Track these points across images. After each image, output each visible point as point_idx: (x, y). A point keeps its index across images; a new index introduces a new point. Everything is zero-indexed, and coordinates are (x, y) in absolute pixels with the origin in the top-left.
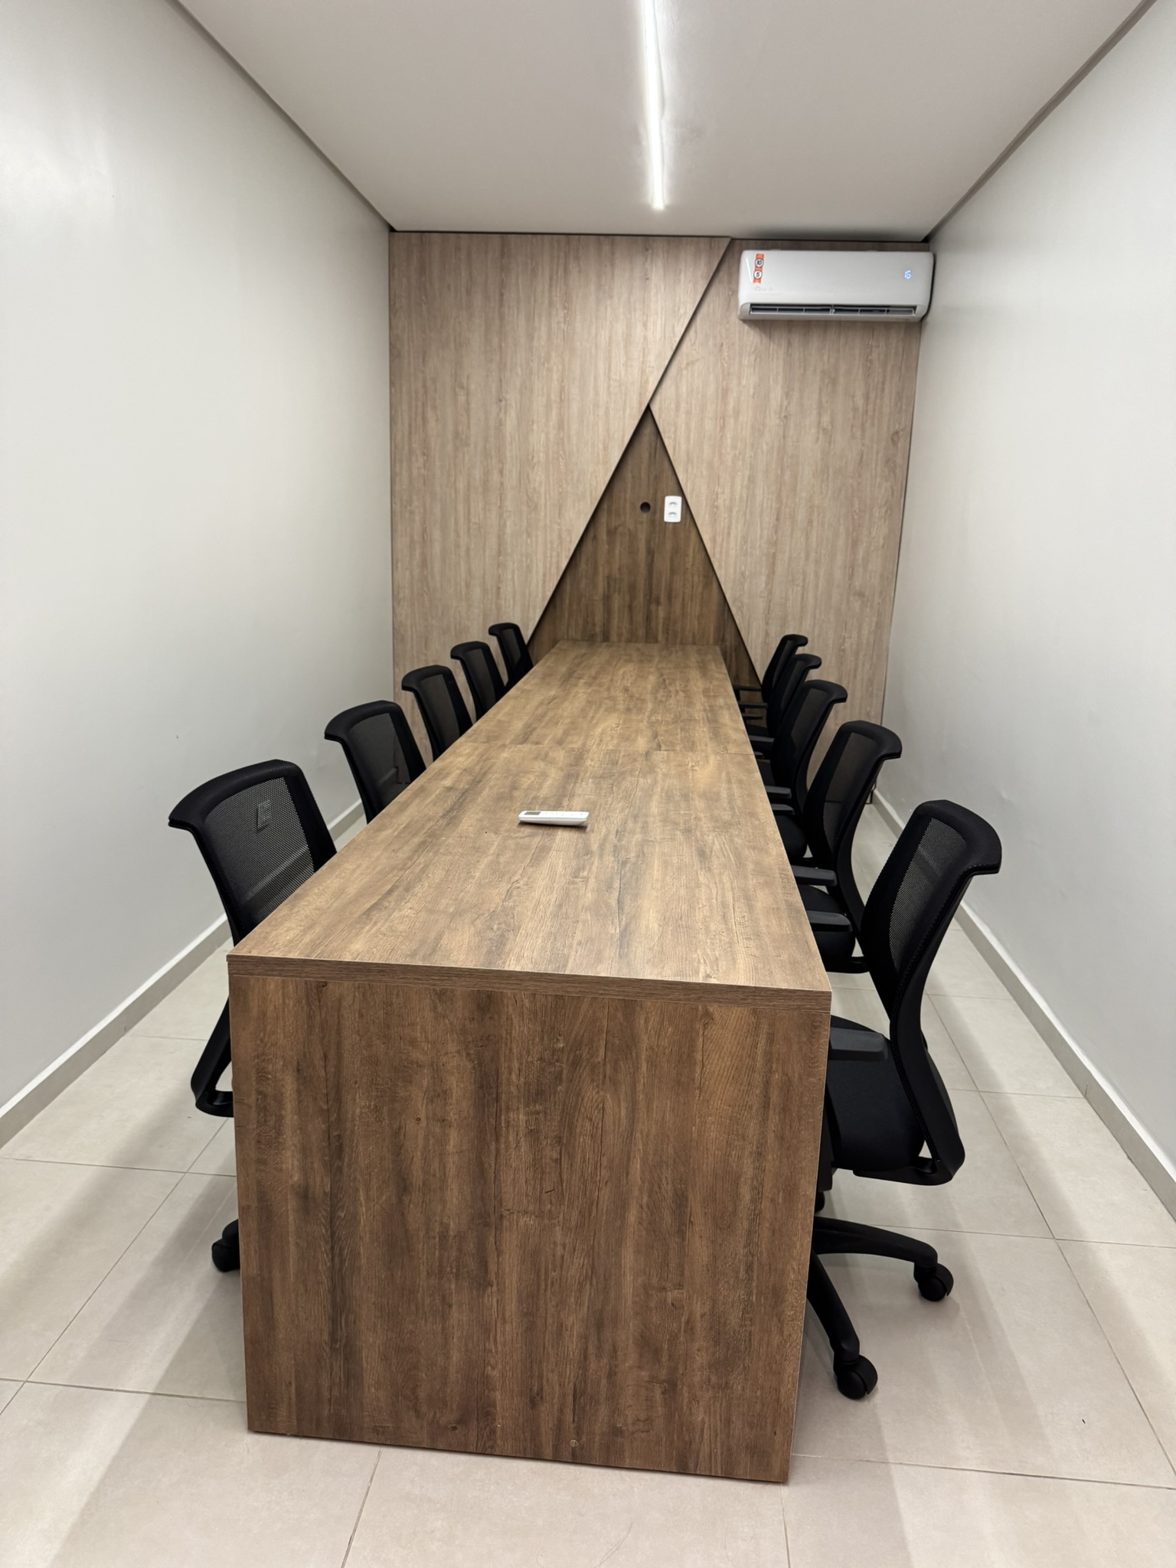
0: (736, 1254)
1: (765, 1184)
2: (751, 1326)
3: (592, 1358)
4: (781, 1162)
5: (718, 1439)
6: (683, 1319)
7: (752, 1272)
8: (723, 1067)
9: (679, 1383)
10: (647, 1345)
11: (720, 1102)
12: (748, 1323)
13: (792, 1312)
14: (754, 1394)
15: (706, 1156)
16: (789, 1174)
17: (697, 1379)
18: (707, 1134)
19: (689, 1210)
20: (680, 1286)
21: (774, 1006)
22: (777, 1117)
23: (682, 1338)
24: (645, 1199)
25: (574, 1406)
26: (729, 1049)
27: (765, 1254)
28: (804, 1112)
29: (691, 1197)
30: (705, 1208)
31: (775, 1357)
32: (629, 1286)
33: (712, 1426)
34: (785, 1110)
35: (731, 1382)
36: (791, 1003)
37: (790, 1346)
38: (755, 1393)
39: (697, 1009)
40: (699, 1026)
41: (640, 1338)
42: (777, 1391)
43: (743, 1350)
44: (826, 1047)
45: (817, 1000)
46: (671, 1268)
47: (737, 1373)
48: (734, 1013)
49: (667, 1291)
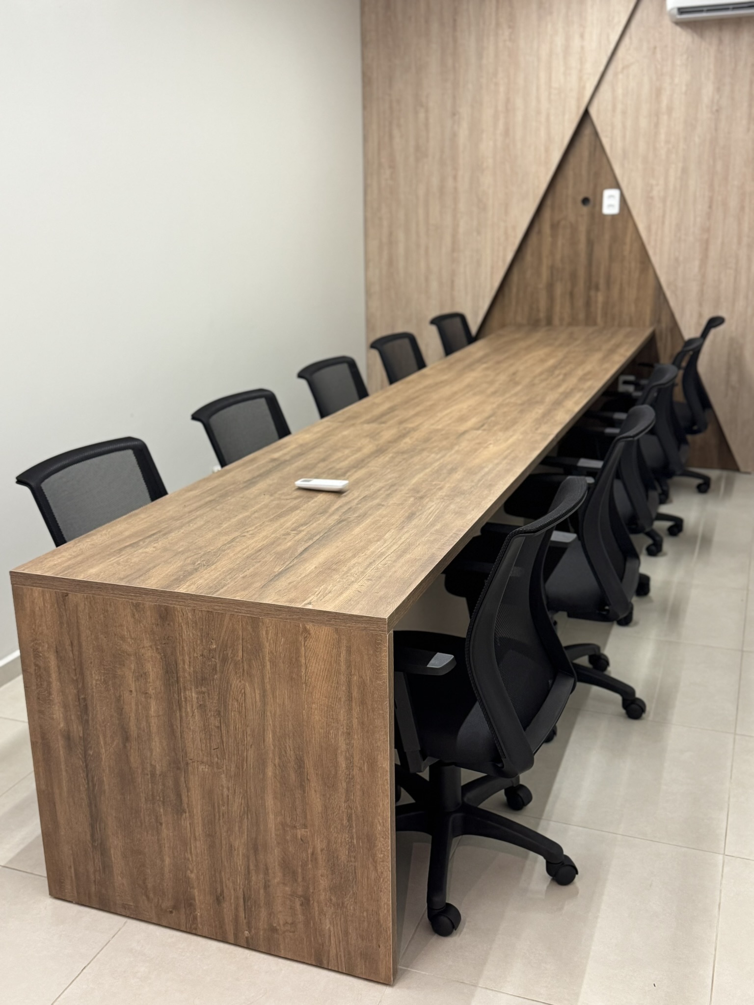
0: (340, 807)
1: (355, 756)
2: (355, 862)
3: (253, 873)
4: (363, 741)
5: (341, 944)
6: (310, 851)
7: (352, 821)
8: (319, 669)
9: (311, 899)
10: (287, 867)
11: (319, 694)
12: (353, 859)
13: (382, 855)
14: (362, 915)
15: (313, 732)
16: (370, 751)
17: (322, 897)
18: (313, 717)
19: (306, 770)
20: (305, 826)
21: (349, 627)
22: (358, 708)
23: (310, 866)
24: (277, 761)
25: (245, 907)
26: (322, 656)
27: (359, 809)
28: (376, 706)
29: (306, 761)
30: (316, 770)
31: (373, 888)
32: (272, 822)
33: (336, 934)
34: (363, 703)
35: (346, 903)
36: (360, 625)
37: (383, 880)
38: (363, 913)
39: (299, 626)
40: (301, 638)
41: (283, 862)
42: (378, 914)
43: (351, 880)
44: (387, 659)
45: (377, 624)
46: (298, 812)
47: (349, 896)
48: (323, 630)
49: (297, 829)
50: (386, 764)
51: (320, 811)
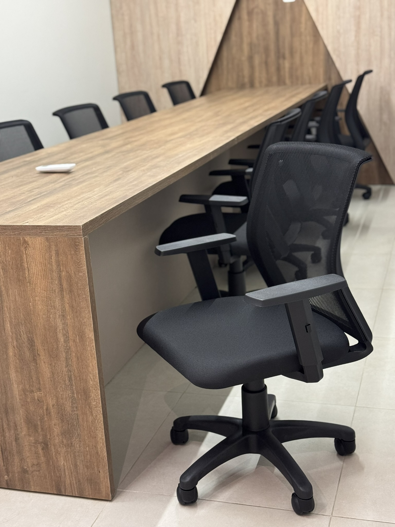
0: (62, 371)
1: (69, 332)
2: (77, 411)
3: (6, 430)
4: (74, 320)
5: (73, 475)
6: (45, 408)
7: (72, 381)
8: (38, 270)
9: (49, 443)
10: (29, 421)
11: (40, 289)
12: (75, 409)
13: (95, 403)
14: (85, 450)
15: (39, 318)
16: (79, 327)
17: (57, 441)
18: (37, 307)
19: (36, 347)
20: (40, 390)
21: (56, 235)
22: (68, 296)
23: (46, 419)
24: (15, 343)
25: (3, 457)
26: (39, 261)
27: (76, 371)
28: (80, 292)
29: (36, 341)
30: (44, 346)
31: (91, 428)
32: (16, 389)
33: (69, 467)
34: (71, 291)
35: (73, 443)
36: (63, 233)
37: (98, 422)
38: (86, 448)
39: (20, 240)
40: (23, 249)
41: (26, 419)
42: (96, 447)
43: (75, 425)
44: (85, 256)
45: (74, 230)
46: (34, 380)
47: (75, 437)
48: (38, 240)
49: (34, 392)
50: (91, 335)
51: (49, 377)
